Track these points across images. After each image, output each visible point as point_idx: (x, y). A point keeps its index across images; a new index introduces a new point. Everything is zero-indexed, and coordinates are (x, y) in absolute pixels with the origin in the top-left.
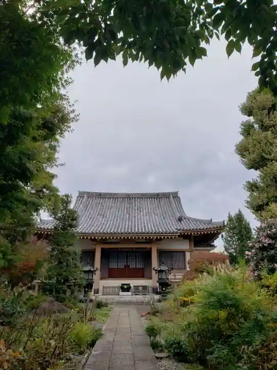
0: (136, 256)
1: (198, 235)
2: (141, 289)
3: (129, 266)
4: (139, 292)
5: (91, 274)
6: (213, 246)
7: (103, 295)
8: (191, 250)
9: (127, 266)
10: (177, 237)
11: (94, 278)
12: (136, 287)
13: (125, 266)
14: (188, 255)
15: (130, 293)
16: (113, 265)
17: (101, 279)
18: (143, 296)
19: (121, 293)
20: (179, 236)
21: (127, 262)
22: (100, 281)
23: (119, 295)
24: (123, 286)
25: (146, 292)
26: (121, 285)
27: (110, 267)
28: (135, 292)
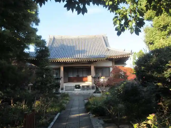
0: (83, 70)
1: (117, 58)
2: (86, 87)
3: (79, 76)
4: (85, 89)
5: (58, 80)
6: (125, 64)
7: (66, 91)
8: (113, 66)
10: (105, 60)
11: (60, 82)
12: (83, 86)
13: (77, 76)
14: (111, 69)
15: (80, 89)
17: (65, 83)
18: (87, 91)
19: (75, 90)
20: (106, 59)
21: (78, 74)
22: (64, 84)
23: (74, 90)
24: (76, 86)
25: (88, 89)
26: (75, 85)
27: (69, 76)
28: (83, 89)
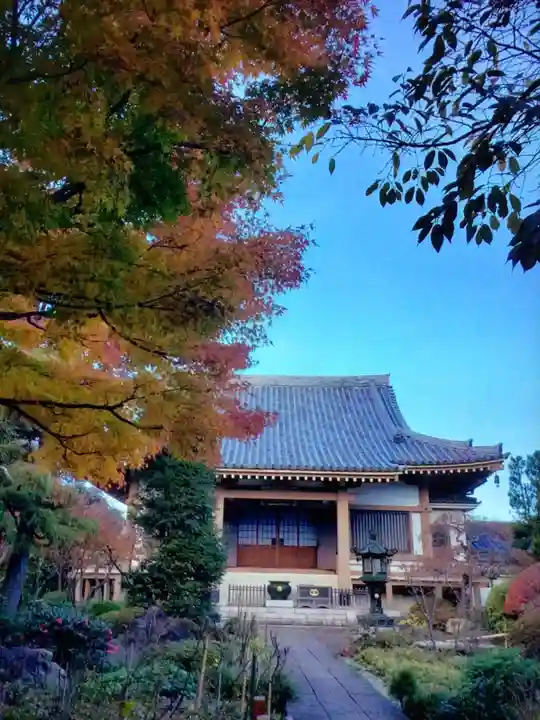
1: (440, 475)
2: (314, 593)
3: (282, 540)
4: (312, 601)
6: (472, 501)
8: (422, 509)
9: (278, 542)
10: (396, 480)
12: (305, 590)
13: (274, 540)
15: (289, 603)
16: (248, 538)
19: (270, 603)
20: (399, 477)
21: (278, 533)
23: (264, 606)
24: (275, 586)
25: (327, 602)
26: (268, 584)
27: (241, 541)
28: (302, 601)
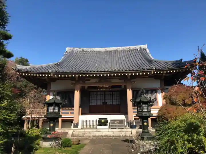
0: (113, 95)
3: (107, 103)
4: (116, 126)
7: (82, 128)
9: (105, 103)
12: (113, 121)
16: (93, 103)
18: (119, 130)
19: (99, 127)
21: (105, 100)
23: (96, 129)
24: (101, 120)
25: (123, 126)
26: (98, 119)
28: (112, 126)
